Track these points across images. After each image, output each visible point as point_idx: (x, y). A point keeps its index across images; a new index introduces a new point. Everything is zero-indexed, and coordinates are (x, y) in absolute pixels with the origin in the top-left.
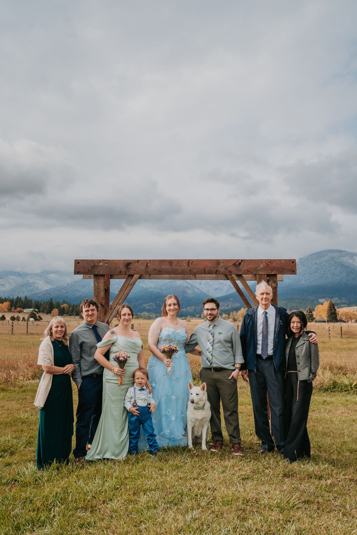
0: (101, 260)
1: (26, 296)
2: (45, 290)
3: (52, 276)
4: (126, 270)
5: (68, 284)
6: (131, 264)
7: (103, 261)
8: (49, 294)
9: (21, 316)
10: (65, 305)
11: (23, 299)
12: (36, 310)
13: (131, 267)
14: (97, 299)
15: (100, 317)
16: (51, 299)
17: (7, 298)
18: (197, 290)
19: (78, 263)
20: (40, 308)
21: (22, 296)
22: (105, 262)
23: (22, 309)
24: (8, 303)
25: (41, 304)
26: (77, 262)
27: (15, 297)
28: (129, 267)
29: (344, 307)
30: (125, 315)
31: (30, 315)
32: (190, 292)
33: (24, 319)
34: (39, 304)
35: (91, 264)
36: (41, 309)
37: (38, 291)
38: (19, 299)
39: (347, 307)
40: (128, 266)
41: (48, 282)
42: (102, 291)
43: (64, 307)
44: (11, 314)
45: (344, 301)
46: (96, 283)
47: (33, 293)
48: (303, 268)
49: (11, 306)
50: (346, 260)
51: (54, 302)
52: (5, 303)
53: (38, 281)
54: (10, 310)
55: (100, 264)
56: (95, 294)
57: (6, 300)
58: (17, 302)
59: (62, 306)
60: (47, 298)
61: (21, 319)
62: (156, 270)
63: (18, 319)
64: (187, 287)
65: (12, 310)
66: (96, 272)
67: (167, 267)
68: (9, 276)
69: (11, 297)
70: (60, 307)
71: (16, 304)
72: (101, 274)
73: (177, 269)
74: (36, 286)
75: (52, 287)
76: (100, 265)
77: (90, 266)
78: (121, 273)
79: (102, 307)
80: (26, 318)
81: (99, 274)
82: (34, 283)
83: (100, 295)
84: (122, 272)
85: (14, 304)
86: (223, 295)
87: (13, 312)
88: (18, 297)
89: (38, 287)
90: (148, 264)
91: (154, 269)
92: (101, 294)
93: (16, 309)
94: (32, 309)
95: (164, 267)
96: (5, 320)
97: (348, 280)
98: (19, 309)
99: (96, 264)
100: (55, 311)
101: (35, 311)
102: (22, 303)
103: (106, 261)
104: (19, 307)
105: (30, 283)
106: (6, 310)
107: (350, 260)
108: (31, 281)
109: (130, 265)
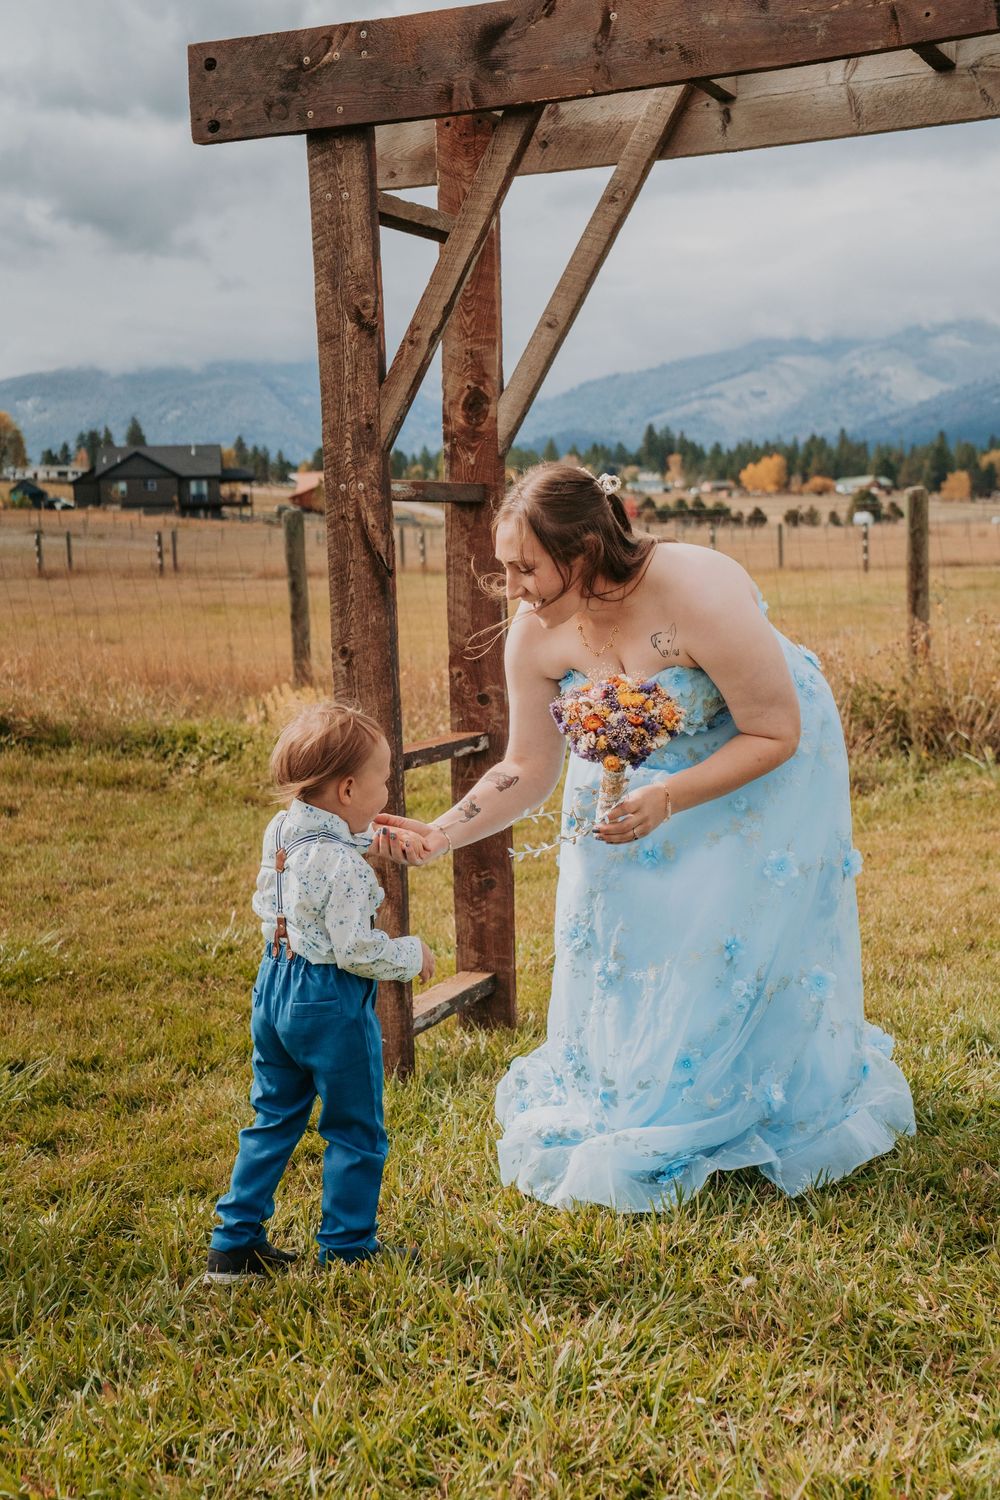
0: (334, 28)
1: (843, 432)
2: (921, 404)
3: (949, 344)
4: (477, 76)
6: (510, 34)
7: (345, 34)
8: (936, 416)
9: (824, 506)
11: (833, 443)
12: (884, 481)
13: (509, 50)
14: (334, 288)
15: (356, 396)
16: (942, 435)
17: (773, 440)
19: (210, 64)
20: (898, 471)
21: (830, 431)
22: (358, 40)
23: (828, 482)
24: (777, 459)
25: (901, 459)
26: (205, 61)
27: (803, 439)
28: (496, 52)
31: (855, 500)
33: (834, 519)
34: (892, 460)
35: (281, 61)
36: (902, 478)
37: (893, 410)
38: (817, 444)
40: (490, 48)
41: (932, 369)
42: (357, 236)
43: (991, 466)
44: (790, 503)
46: (322, 185)
47: (871, 417)
49: (789, 471)
51: (953, 448)
52: (767, 461)
53: (890, 371)
54: (784, 487)
55: (326, 58)
56: (321, 254)
57: (769, 450)
58: (809, 454)
59: (984, 461)
60: (925, 435)
61: (826, 520)
62: (662, 51)
63: (812, 518)
65: (794, 487)
66: (310, 114)
67: (734, 18)
68: (778, 359)
69: (788, 440)
70: (977, 466)
71: (807, 462)
72: (339, 122)
73: (804, 19)
74: (883, 387)
75: (946, 387)
76: (331, 64)
77: (277, 77)
78: (450, 97)
79: (365, 334)
80: (843, 515)
81: (327, 124)
82: (875, 376)
83: (348, 262)
84: (456, 95)
85: (799, 462)
87: (794, 493)
88: (813, 438)
89: (889, 392)
90: (614, 16)
91: (650, 43)
92: (356, 255)
93: (805, 479)
94: (865, 481)
95: (712, 20)
96: (767, 525)
98: (817, 481)
99: (307, 60)
100: (959, 480)
101: (880, 487)
102: (830, 456)
103: (364, 34)
104: (820, 473)
105: (861, 377)
106: (770, 487)
108: (865, 370)
109: (501, 40)
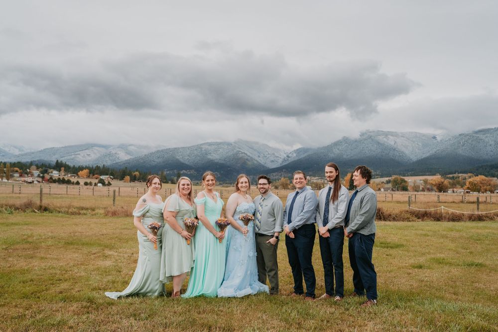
1: (104, 165)
2: (126, 160)
5: (145, 155)
8: (129, 163)
10: (137, 173)
11: (101, 167)
12: (112, 177)
16: (126, 168)
17: (87, 166)
18: (256, 162)
21: (101, 165)
23: (99, 176)
24: (87, 170)
25: (116, 172)
27: (95, 166)
29: (378, 178)
30: (155, 183)
32: (249, 163)
36: (115, 177)
37: (120, 161)
38: (98, 167)
39: (380, 178)
41: (128, 153)
43: (135, 175)
45: (378, 173)
47: (114, 162)
48: (346, 145)
50: (382, 139)
51: (128, 171)
52: (84, 170)
53: (119, 152)
54: (88, 176)
57: (86, 168)
58: (95, 170)
61: (94, 184)
63: (90, 184)
64: (247, 159)
65: (91, 177)
68: (94, 148)
69: (91, 166)
70: (132, 175)
74: (117, 156)
75: (131, 157)
82: (115, 153)
85: (93, 171)
86: (278, 166)
89: (119, 157)
93: (93, 175)
94: (107, 177)
96: (80, 185)
97: (382, 156)
100: (128, 178)
102: (100, 171)
104: (97, 174)
106: (85, 176)
107: (385, 139)
